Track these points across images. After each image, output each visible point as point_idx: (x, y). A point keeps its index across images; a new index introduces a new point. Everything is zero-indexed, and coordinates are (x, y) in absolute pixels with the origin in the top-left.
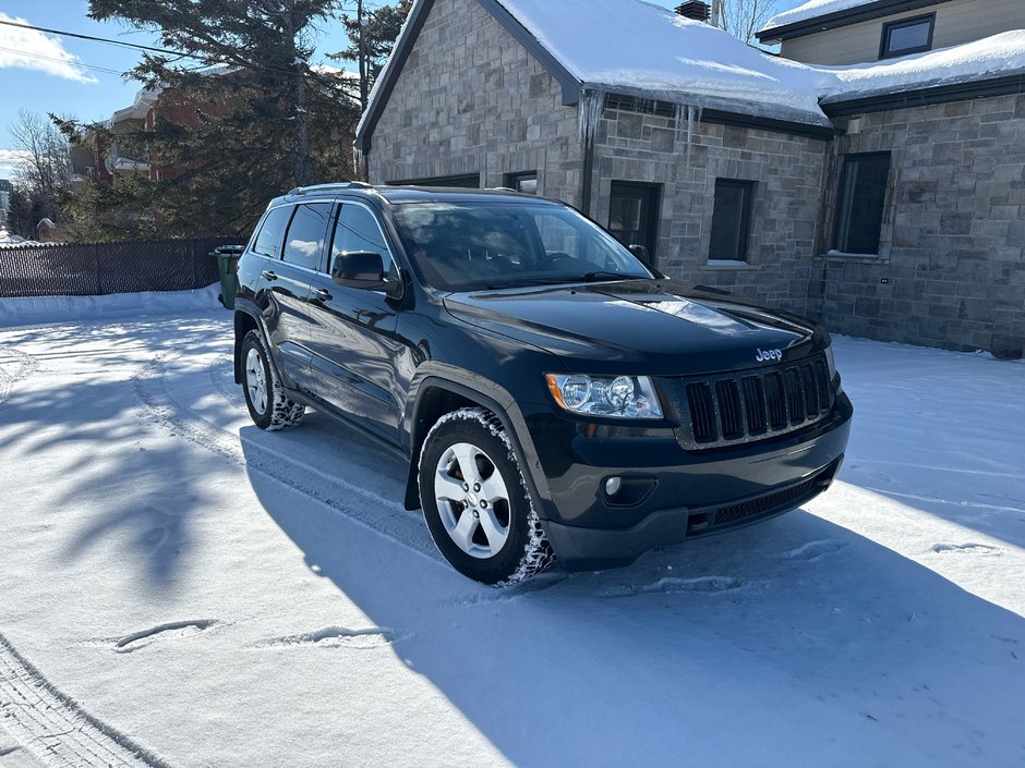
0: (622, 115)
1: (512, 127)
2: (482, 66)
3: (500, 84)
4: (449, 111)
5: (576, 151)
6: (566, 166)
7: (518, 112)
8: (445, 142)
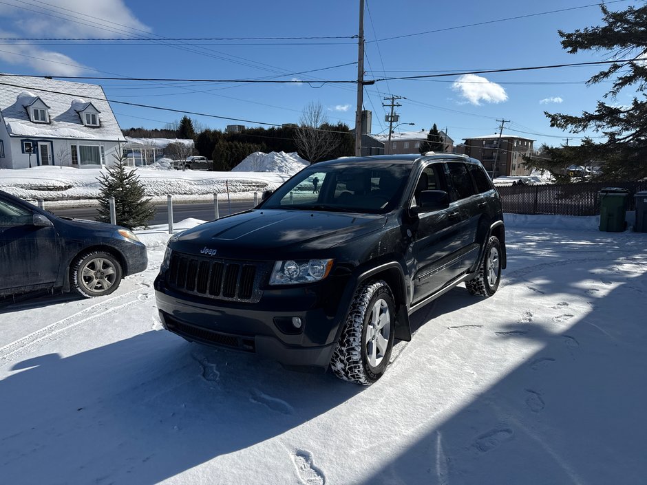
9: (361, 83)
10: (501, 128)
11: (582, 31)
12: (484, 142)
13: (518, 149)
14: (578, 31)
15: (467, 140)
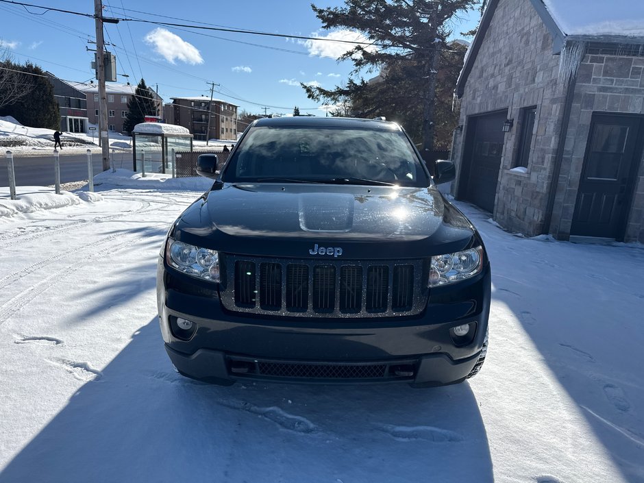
0: (608, 59)
1: (528, 73)
2: (520, 31)
3: (527, 43)
4: (500, 66)
5: (561, 89)
6: (553, 101)
7: (533, 62)
8: (495, 87)
9: (100, 20)
10: (212, 91)
11: (332, 10)
12: (193, 103)
13: (225, 113)
14: (329, 9)
15: (176, 101)
